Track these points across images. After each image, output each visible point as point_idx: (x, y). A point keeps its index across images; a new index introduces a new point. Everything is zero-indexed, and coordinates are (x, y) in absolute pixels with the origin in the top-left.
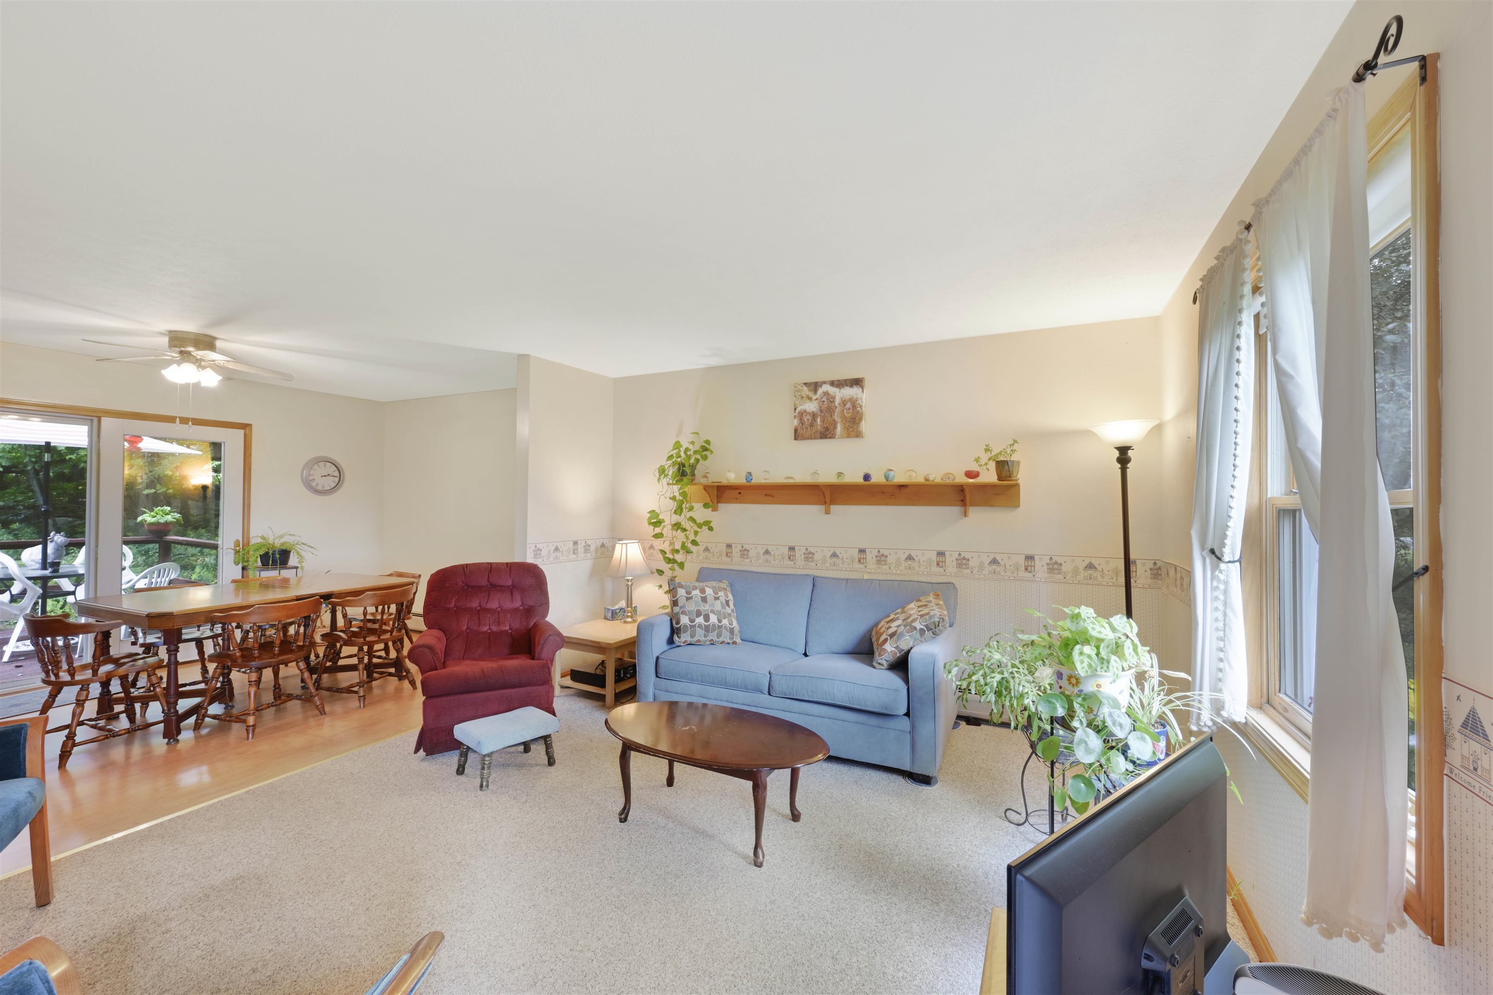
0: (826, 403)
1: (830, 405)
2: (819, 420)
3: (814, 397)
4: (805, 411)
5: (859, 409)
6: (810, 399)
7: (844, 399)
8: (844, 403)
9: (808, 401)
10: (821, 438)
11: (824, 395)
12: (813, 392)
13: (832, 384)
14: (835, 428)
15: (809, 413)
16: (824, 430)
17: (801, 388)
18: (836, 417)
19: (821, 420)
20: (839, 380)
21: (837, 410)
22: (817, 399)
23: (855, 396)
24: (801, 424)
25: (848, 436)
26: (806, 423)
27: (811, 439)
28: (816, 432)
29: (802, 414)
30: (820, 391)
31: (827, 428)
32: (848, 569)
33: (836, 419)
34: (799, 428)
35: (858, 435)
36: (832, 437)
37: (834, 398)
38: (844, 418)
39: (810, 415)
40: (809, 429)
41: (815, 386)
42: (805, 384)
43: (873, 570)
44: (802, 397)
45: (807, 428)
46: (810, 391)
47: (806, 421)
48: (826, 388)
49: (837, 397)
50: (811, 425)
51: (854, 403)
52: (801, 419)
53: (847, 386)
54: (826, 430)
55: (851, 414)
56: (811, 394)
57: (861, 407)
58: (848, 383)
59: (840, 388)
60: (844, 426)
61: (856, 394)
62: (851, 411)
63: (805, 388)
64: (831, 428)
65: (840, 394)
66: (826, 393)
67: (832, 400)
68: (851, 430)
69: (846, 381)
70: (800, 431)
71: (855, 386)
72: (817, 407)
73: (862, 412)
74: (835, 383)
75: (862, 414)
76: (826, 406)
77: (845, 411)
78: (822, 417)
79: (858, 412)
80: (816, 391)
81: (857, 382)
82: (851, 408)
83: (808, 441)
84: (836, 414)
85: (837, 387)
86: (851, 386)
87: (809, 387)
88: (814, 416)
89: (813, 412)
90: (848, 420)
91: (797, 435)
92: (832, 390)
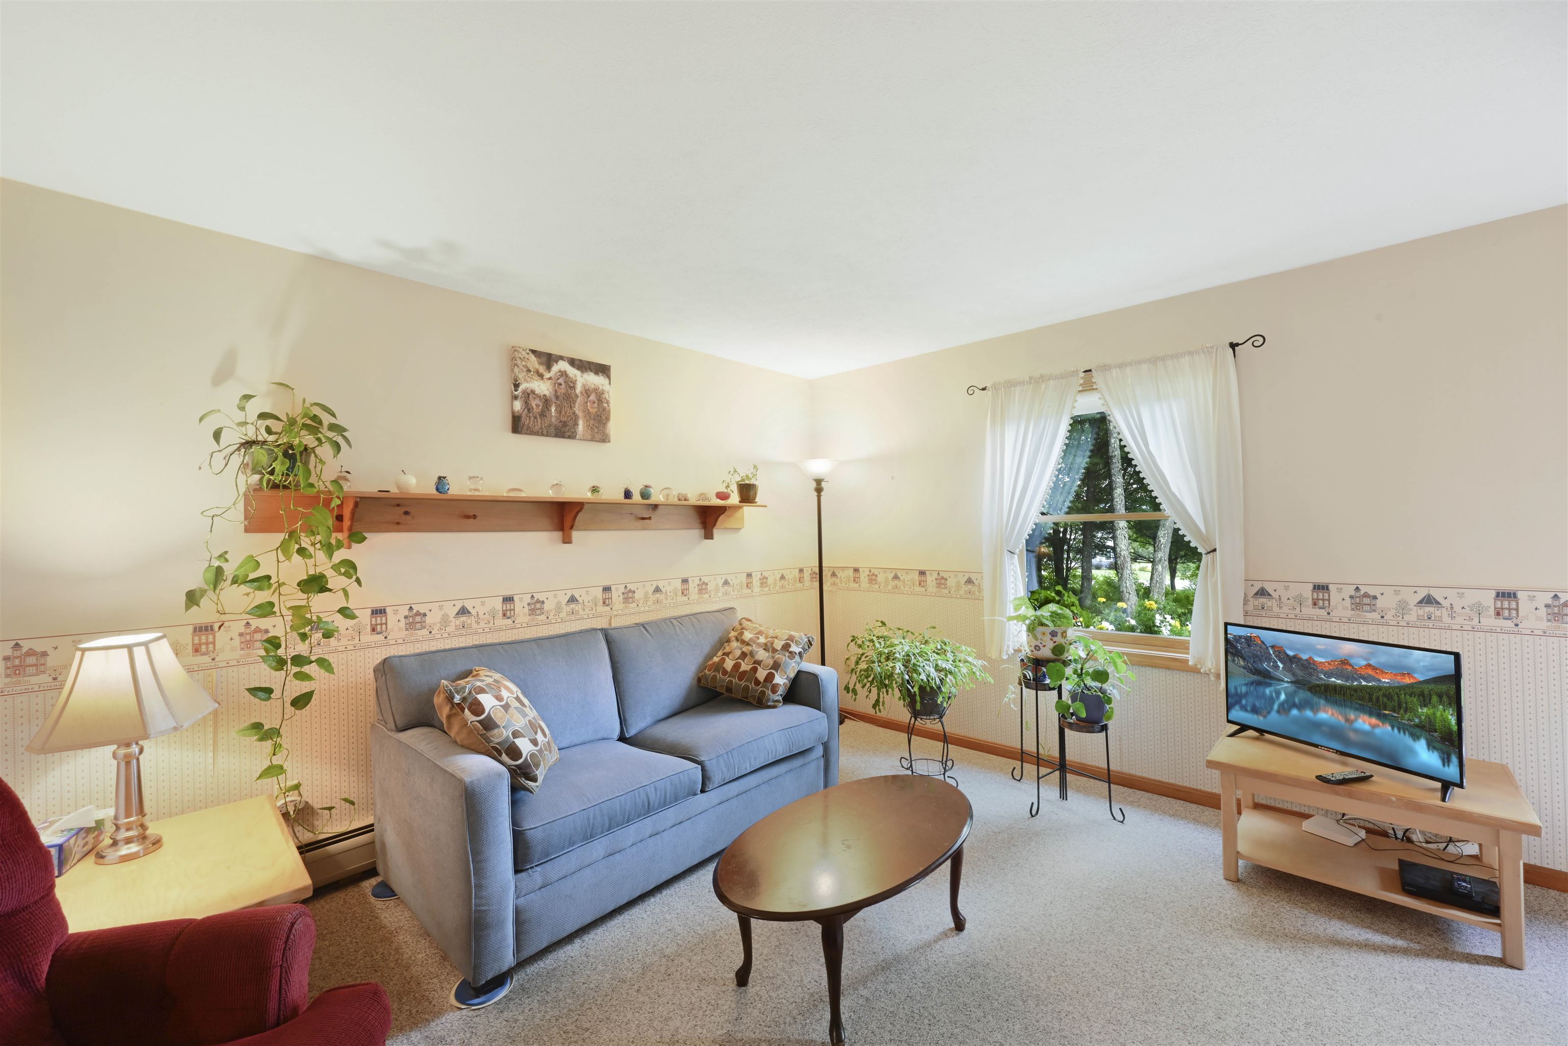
0: (563, 386)
1: (569, 391)
2: (553, 409)
3: (547, 375)
4: (533, 392)
5: (605, 405)
6: (541, 376)
7: (587, 388)
8: (587, 394)
9: (536, 378)
10: (556, 436)
11: (562, 376)
12: (545, 367)
13: (572, 362)
14: (576, 424)
15: (538, 396)
16: (560, 425)
17: (527, 356)
18: (578, 409)
19: (556, 410)
20: (580, 360)
21: (579, 400)
22: (550, 379)
23: (601, 387)
24: (526, 411)
25: (592, 440)
26: (535, 410)
27: (543, 435)
28: (550, 426)
29: (529, 395)
30: (556, 368)
31: (565, 422)
32: (591, 616)
33: (577, 412)
34: (524, 415)
35: (605, 439)
36: (572, 436)
37: (574, 382)
38: (587, 413)
39: (541, 400)
40: (539, 420)
41: (549, 360)
42: (533, 352)
43: (620, 612)
44: (529, 371)
45: (535, 418)
46: (541, 364)
47: (535, 407)
48: (563, 365)
49: (578, 382)
50: (543, 414)
51: (600, 397)
52: (526, 402)
53: (591, 371)
54: (563, 426)
55: (596, 410)
56: (542, 369)
57: (608, 402)
58: (592, 367)
59: (582, 372)
60: (588, 423)
61: (603, 385)
62: (596, 405)
63: (533, 358)
64: (571, 423)
65: (584, 380)
66: (563, 374)
67: (572, 385)
68: (596, 430)
69: (589, 363)
70: (525, 420)
71: (601, 374)
72: (550, 390)
73: (609, 410)
74: (576, 362)
75: (609, 411)
76: (563, 391)
77: (588, 404)
78: (557, 406)
79: (604, 409)
80: (549, 368)
81: (602, 370)
82: (596, 401)
83: (536, 437)
84: (577, 405)
85: (578, 369)
86: (596, 373)
87: (540, 358)
88: (546, 401)
89: (545, 395)
90: (592, 416)
91: (517, 425)
92: (572, 372)
